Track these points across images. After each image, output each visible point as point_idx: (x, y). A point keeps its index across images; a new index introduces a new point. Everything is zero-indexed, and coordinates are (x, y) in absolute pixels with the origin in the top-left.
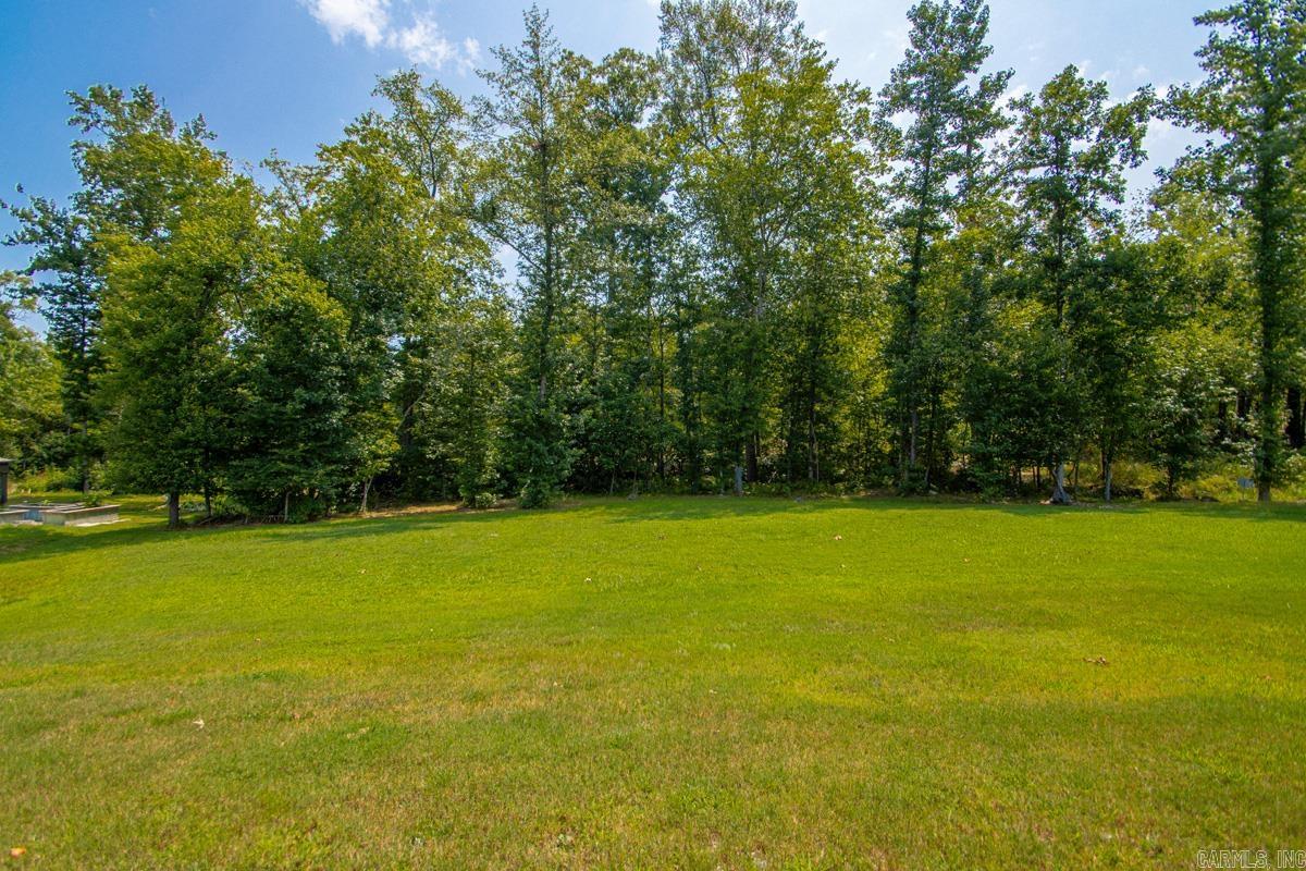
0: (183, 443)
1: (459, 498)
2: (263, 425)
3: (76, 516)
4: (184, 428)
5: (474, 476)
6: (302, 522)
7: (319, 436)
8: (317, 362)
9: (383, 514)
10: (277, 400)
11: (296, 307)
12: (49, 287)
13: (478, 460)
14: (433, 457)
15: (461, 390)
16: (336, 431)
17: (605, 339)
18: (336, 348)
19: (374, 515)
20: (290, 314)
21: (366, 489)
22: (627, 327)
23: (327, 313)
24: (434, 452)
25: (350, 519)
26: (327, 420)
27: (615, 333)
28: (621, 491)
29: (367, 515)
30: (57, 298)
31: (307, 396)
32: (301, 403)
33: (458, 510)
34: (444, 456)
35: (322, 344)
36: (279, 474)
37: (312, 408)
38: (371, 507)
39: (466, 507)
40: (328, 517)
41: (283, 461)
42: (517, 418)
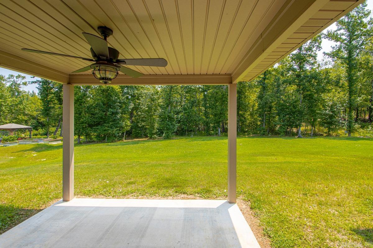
0: (83, 123)
1: (148, 137)
2: (102, 118)
3: (51, 141)
4: (83, 119)
5: (152, 131)
6: (110, 142)
7: (114, 120)
8: (115, 102)
9: (129, 141)
10: (104, 112)
11: (109, 88)
12: (38, 81)
13: (153, 127)
14: (140, 126)
15: (148, 108)
16: (118, 119)
17: (184, 94)
18: (119, 98)
19: (127, 141)
20: (108, 90)
21: (125, 134)
22: (190, 91)
23: (117, 90)
24: (141, 125)
25: (121, 142)
26: (117, 116)
27: (187, 92)
28: (188, 135)
29: (125, 141)
30: (41, 84)
31: (112, 111)
32: (110, 112)
33: (148, 139)
34: (143, 126)
35: (116, 98)
36: (105, 130)
37: (113, 113)
38: (125, 139)
39: (150, 139)
40: (115, 141)
41: (106, 127)
42: (163, 116)
